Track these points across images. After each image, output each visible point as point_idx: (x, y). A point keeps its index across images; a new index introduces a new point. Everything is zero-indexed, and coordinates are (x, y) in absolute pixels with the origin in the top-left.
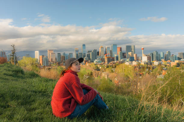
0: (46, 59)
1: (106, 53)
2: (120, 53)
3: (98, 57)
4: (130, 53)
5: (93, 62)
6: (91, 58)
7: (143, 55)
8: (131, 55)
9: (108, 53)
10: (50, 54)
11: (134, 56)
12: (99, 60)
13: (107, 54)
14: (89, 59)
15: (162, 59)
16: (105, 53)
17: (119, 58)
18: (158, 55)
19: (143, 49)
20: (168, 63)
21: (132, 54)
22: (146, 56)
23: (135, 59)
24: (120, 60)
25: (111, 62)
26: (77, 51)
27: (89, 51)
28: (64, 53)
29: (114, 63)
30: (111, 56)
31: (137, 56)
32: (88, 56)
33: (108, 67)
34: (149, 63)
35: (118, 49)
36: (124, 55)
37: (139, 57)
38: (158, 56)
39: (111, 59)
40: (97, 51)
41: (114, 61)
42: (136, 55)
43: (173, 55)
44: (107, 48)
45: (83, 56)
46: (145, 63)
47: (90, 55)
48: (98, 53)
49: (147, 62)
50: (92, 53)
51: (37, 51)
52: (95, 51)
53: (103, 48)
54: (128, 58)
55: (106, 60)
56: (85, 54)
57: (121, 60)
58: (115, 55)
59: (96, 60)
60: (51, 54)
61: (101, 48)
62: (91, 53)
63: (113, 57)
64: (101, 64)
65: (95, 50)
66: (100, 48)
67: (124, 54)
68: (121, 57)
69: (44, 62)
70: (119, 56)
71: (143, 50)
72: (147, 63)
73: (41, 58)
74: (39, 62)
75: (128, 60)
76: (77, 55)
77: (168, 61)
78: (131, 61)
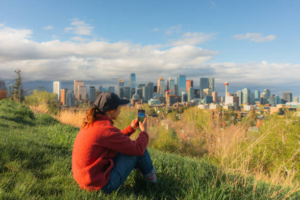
0: (71, 94)
1: (168, 89)
2: (191, 89)
3: (155, 95)
4: (206, 90)
5: (147, 102)
6: (144, 95)
7: (227, 94)
8: (207, 93)
9: (172, 88)
10: (78, 86)
11: (213, 94)
12: (156, 100)
13: (170, 91)
14: (141, 97)
15: (256, 102)
16: (166, 89)
17: (189, 98)
18: (251, 94)
19: (228, 84)
20: (265, 108)
21: (210, 92)
22: (232, 96)
23: (214, 100)
24: (190, 100)
25: (176, 104)
26: (121, 84)
27: (140, 85)
28: (101, 87)
29: (179, 106)
30: (176, 93)
31: (218, 95)
32: (140, 92)
33: (170, 111)
34: (236, 107)
35: (188, 84)
36: (196, 94)
37: (220, 97)
38: (251, 97)
39: (175, 99)
40: (154, 85)
41: (181, 102)
42: (216, 94)
43: (274, 95)
44: (171, 80)
45: (132, 92)
46: (229, 107)
47: (142, 90)
48: (156, 88)
49: (232, 105)
50: (146, 88)
51: (57, 81)
52: (151, 84)
53: (163, 80)
54: (203, 98)
55: (168, 100)
56: (134, 89)
57: (192, 101)
58: (183, 93)
59: (152, 100)
60: (80, 87)
61: (161, 80)
62: (144, 88)
63: (179, 95)
64: (159, 107)
65: (150, 83)
66: (159, 81)
67: (196, 91)
68: (191, 96)
69: (68, 100)
70: (189, 94)
71: (226, 86)
72: (233, 108)
73: (63, 94)
74: (60, 100)
75: (202, 101)
76: (122, 90)
77: (266, 104)
78: (207, 103)
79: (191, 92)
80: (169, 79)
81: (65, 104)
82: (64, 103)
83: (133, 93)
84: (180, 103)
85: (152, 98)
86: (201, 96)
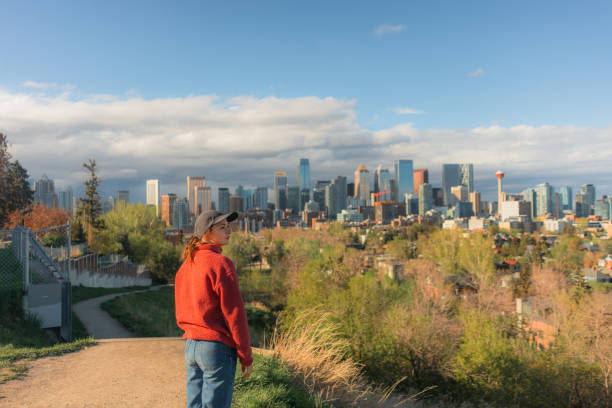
0: (183, 206)
1: (376, 190)
2: (425, 187)
3: (352, 203)
4: (456, 190)
5: (334, 217)
6: (327, 203)
7: (501, 196)
8: (459, 196)
9: (385, 187)
10: (196, 188)
11: (472, 198)
12: (353, 212)
13: (381, 193)
14: (322, 207)
15: (565, 211)
16: (373, 189)
17: (421, 207)
18: (554, 195)
19: (502, 175)
20: (591, 225)
21: (464, 194)
22: (517, 199)
23: (474, 209)
24: (425, 211)
25: (396, 220)
26: (282, 181)
27: (320, 182)
28: (241, 188)
29: (405, 224)
30: (394, 198)
31: (482, 200)
32: (319, 197)
33: (389, 238)
34: (527, 225)
35: (418, 178)
36: (436, 198)
37: (486, 203)
38: (554, 200)
39: (393, 210)
40: (348, 182)
41: (405, 216)
42: (478, 196)
43: (605, 197)
44: (382, 171)
45: (303, 197)
46: (512, 225)
47: (323, 193)
48: (351, 186)
49: (520, 220)
50: (333, 189)
51: (154, 179)
52: (341, 180)
53: (366, 171)
54: (450, 207)
55: (379, 213)
56: (308, 191)
57: (429, 213)
58: (408, 197)
59: (344, 212)
60: (199, 189)
61: (361, 171)
62: (327, 188)
63: (400, 201)
64: (361, 226)
65: (339, 177)
66: (357, 173)
67: (435, 191)
68: (426, 201)
69: (177, 216)
70: (421, 198)
71: (499, 180)
72: (521, 226)
73: (166, 204)
74: (160, 218)
75: (450, 212)
76: (282, 194)
77: (590, 217)
78: (461, 216)
79: (425, 194)
80: (379, 168)
81: (171, 223)
82: (168, 224)
83: (306, 199)
84: (404, 218)
85: (345, 208)
86: (446, 202)
